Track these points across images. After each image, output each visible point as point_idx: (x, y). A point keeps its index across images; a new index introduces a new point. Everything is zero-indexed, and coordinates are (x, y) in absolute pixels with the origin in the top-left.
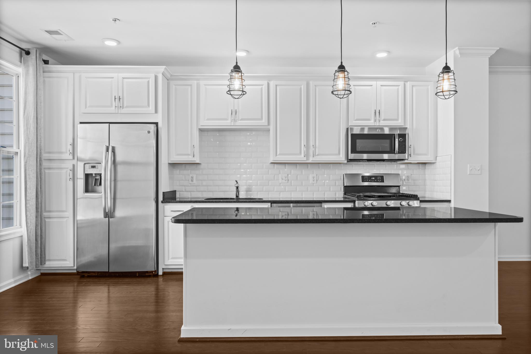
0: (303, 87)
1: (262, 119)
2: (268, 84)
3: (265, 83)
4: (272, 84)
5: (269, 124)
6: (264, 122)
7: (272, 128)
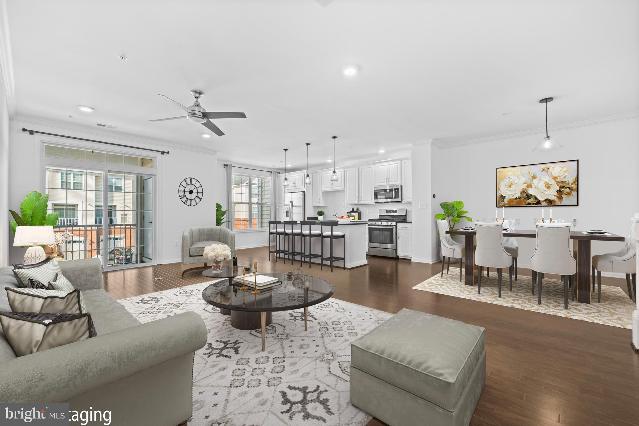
0: (357, 170)
1: (342, 186)
2: (344, 171)
3: (343, 170)
4: (346, 170)
5: (344, 188)
6: (343, 187)
7: (345, 189)
